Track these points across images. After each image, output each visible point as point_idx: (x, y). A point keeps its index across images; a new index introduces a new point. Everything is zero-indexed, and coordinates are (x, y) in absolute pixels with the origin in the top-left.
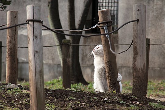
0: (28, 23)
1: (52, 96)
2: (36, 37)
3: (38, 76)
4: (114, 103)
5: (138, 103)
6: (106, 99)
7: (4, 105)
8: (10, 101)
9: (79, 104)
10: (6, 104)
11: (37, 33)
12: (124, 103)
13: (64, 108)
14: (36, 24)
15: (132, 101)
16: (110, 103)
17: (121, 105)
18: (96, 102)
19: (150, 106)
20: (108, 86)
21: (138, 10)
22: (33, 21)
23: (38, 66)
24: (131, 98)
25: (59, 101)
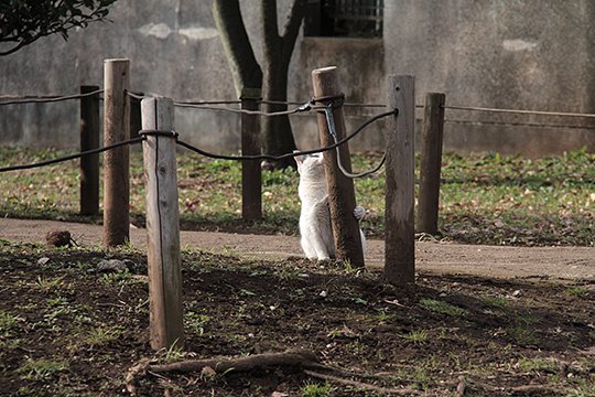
0: (145, 139)
1: (202, 290)
2: (163, 170)
3: (167, 258)
4: (340, 304)
5: (395, 302)
6: (323, 294)
7: (93, 318)
8: (108, 306)
9: (262, 309)
10: (97, 313)
11: (164, 161)
12: (365, 302)
13: (228, 323)
14: (163, 141)
15: (382, 295)
16: (333, 304)
17: (357, 309)
18: (301, 303)
19: (423, 309)
20: (336, 243)
21: (397, 89)
22: (155, 134)
23: (167, 236)
24: (381, 287)
25: (217, 302)
